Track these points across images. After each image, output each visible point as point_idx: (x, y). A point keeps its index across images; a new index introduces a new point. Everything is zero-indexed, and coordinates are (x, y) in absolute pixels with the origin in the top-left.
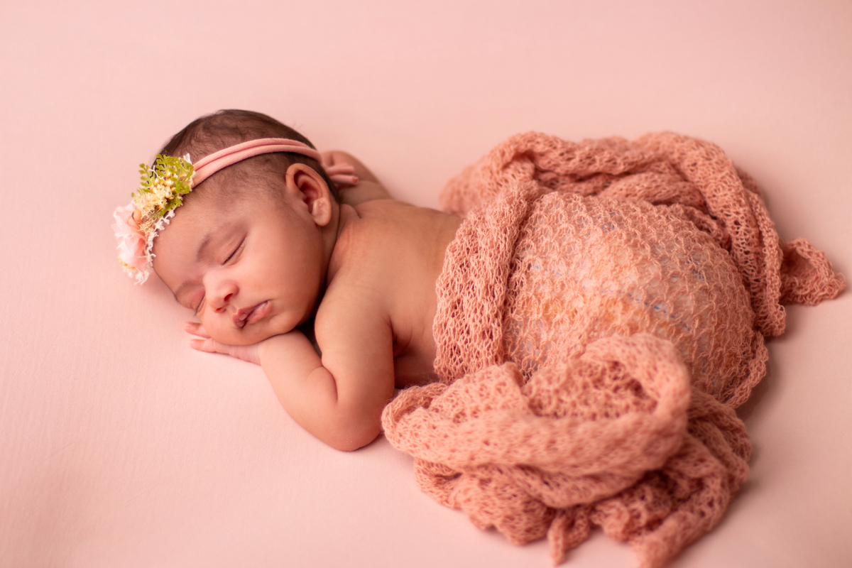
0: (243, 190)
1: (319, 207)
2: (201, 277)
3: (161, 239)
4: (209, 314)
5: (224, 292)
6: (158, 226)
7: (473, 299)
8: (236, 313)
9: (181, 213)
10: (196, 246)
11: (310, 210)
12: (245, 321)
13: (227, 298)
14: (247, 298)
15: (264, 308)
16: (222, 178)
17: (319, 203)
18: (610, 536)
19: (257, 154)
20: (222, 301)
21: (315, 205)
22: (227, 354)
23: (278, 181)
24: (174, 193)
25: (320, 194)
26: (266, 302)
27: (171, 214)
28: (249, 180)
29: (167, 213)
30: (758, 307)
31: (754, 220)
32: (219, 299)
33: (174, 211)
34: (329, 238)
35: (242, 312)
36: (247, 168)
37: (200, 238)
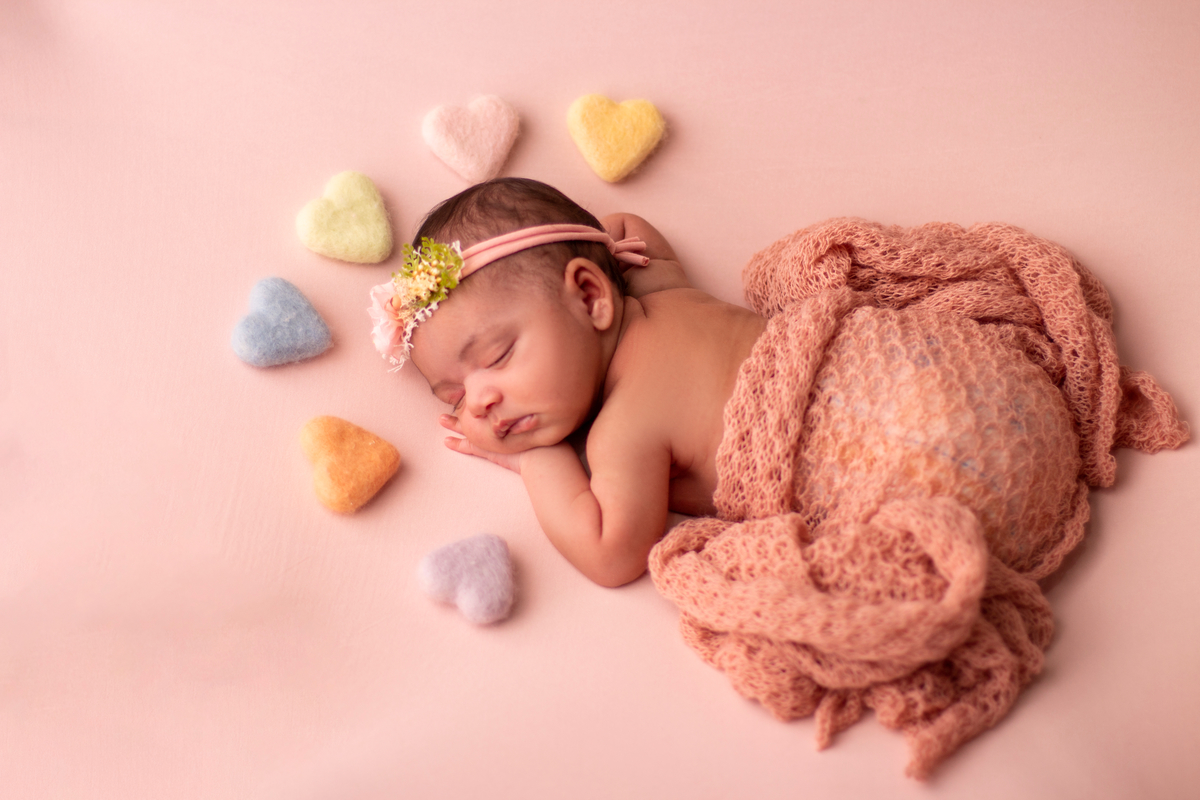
0: (516, 286)
1: (600, 309)
2: (463, 378)
3: (420, 331)
4: (467, 418)
5: (487, 400)
6: (419, 316)
7: (764, 433)
8: (498, 424)
9: (445, 308)
10: (459, 345)
11: (590, 312)
12: (508, 432)
13: (489, 407)
14: (511, 409)
15: (529, 422)
16: (493, 271)
17: (600, 304)
18: (882, 723)
19: (535, 244)
20: (484, 410)
21: (596, 306)
22: (486, 459)
23: (556, 278)
24: (438, 285)
25: (602, 294)
26: (532, 415)
27: (434, 306)
28: (523, 275)
29: (429, 304)
30: (1087, 452)
31: (1094, 352)
32: (480, 407)
33: (438, 304)
34: (608, 343)
35: (504, 424)
36: (523, 261)
37: (465, 338)
